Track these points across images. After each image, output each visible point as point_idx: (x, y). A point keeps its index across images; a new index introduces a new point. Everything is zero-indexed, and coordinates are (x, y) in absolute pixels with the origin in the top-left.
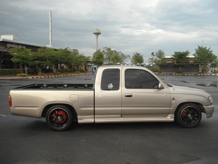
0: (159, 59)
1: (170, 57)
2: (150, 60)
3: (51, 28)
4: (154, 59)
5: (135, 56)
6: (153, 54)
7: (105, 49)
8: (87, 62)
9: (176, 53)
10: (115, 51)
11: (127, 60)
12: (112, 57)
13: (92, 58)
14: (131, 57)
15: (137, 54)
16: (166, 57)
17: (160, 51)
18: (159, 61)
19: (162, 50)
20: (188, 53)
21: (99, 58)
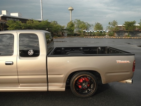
0: (113, 27)
1: (121, 25)
2: (107, 28)
3: (42, 8)
4: (110, 27)
5: (97, 25)
6: (109, 23)
7: (76, 21)
8: (63, 29)
9: (126, 22)
10: (83, 22)
11: (91, 28)
12: (80, 26)
13: (66, 27)
14: (94, 26)
15: (98, 23)
16: (119, 25)
17: (114, 21)
18: (113, 28)
19: (116, 21)
20: (135, 22)
21: (71, 27)
